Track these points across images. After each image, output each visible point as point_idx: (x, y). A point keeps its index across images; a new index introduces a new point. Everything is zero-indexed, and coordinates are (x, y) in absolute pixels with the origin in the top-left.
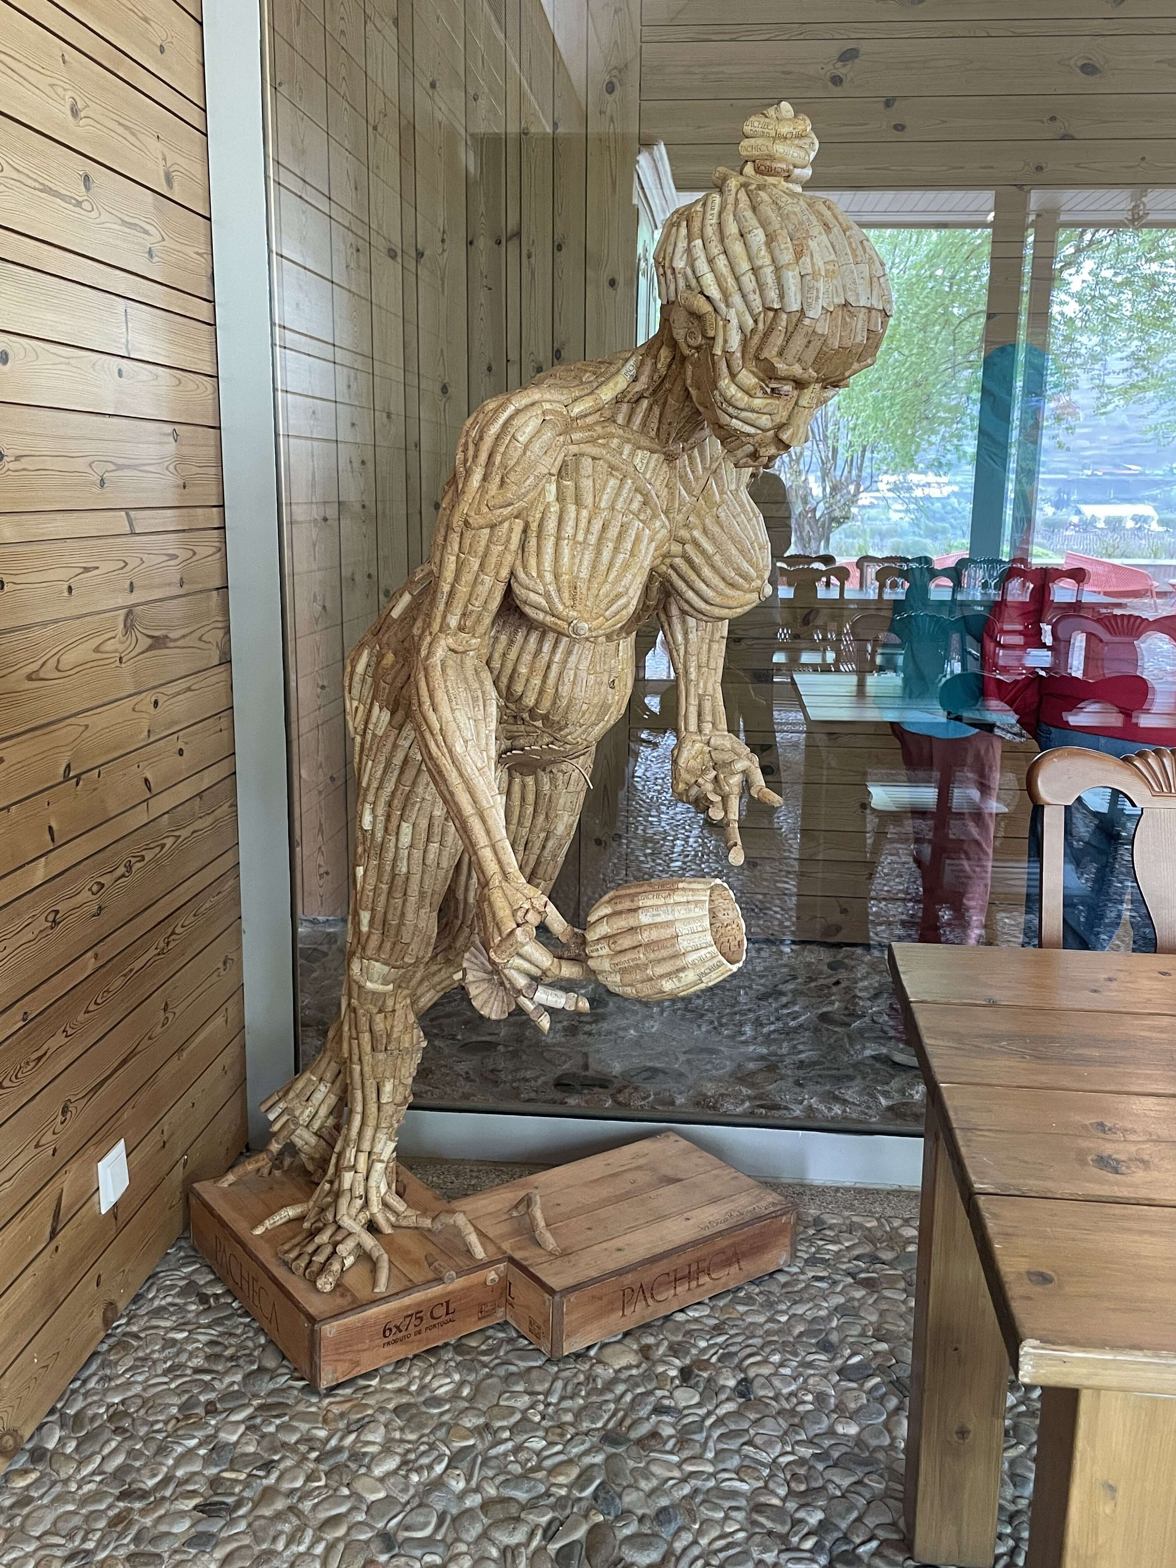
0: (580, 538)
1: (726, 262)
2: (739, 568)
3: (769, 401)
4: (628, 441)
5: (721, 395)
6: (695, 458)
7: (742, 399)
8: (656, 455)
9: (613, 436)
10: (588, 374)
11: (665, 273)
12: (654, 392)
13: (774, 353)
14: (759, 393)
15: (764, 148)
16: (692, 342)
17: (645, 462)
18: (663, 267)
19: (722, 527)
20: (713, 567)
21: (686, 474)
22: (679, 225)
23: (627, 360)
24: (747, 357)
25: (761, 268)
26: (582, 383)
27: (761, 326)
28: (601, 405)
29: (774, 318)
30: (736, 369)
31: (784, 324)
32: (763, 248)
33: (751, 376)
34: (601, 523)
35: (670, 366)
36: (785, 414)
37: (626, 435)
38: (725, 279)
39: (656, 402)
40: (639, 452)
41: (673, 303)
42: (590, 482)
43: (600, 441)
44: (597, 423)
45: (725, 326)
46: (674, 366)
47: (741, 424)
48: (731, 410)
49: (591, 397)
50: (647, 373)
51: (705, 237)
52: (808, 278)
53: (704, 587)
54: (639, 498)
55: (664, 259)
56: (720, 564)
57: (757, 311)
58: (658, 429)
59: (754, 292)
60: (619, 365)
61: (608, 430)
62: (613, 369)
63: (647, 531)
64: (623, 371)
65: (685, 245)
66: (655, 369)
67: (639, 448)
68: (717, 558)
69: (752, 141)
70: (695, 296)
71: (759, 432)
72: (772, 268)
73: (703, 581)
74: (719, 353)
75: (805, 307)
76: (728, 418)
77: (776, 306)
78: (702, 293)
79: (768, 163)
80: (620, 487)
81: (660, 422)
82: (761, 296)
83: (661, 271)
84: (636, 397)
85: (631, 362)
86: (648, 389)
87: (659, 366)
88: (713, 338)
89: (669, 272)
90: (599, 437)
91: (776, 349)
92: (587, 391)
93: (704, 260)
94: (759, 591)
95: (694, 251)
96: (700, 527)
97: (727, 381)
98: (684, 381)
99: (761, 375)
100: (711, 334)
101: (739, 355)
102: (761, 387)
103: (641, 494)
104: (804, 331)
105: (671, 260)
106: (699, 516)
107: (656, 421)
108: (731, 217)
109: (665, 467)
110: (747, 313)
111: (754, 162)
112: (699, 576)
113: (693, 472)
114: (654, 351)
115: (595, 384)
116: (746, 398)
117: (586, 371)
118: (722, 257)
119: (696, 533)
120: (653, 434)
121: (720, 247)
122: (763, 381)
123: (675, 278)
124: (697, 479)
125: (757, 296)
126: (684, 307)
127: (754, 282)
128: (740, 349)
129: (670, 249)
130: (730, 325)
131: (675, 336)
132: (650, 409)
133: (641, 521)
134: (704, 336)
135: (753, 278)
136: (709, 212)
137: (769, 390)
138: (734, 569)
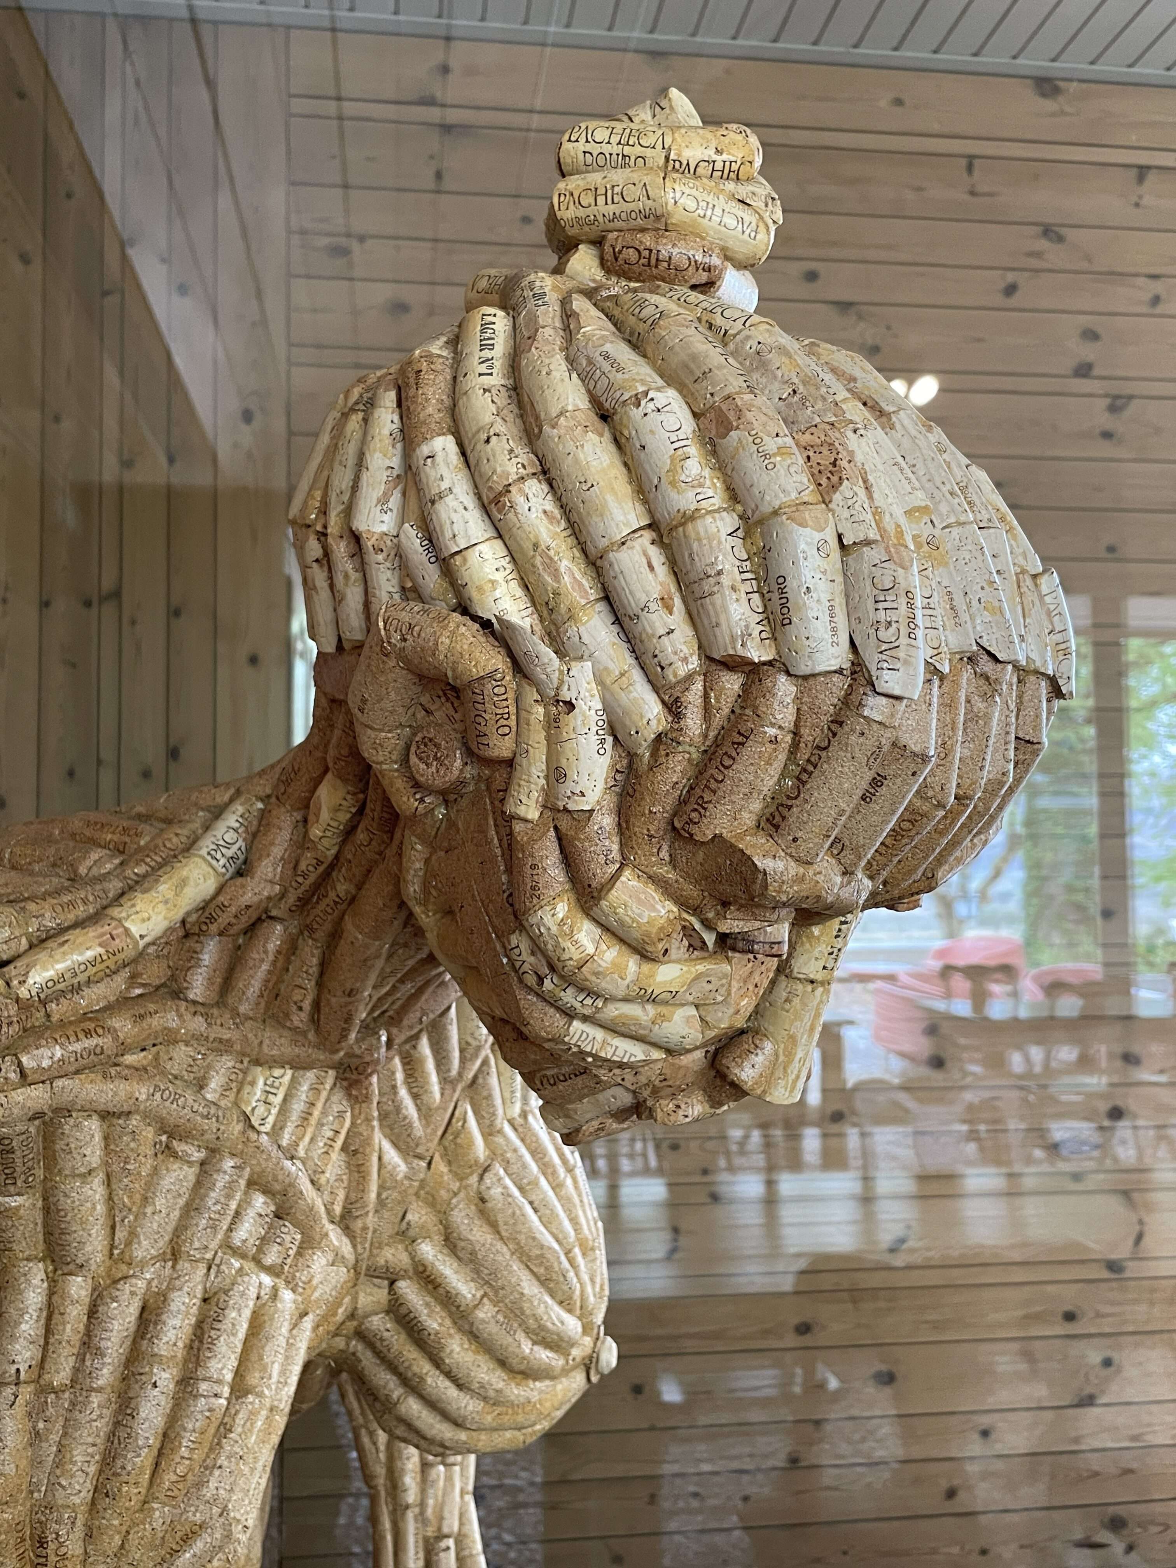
0: (61, 1375)
1: (549, 505)
2: (542, 1328)
3: (701, 968)
4: (223, 1047)
5: (537, 948)
6: (421, 1061)
7: (619, 968)
8: (311, 1075)
9: (171, 1038)
10: (95, 856)
11: (326, 559)
12: (304, 903)
13: (748, 819)
14: (678, 947)
15: (633, 192)
16: (425, 771)
17: (277, 1100)
18: (323, 535)
19: (494, 1226)
20: (473, 1335)
21: (398, 1109)
22: (369, 405)
23: (217, 813)
24: (639, 828)
25: (689, 518)
26: (74, 879)
27: (693, 722)
28: (129, 953)
29: (745, 696)
30: (601, 871)
31: (785, 715)
32: (693, 450)
33: (652, 893)
34: (133, 1310)
35: (349, 831)
36: (747, 1004)
37: (216, 1032)
38: (551, 566)
39: (308, 929)
40: (260, 1078)
41: (359, 647)
42: (96, 1190)
43: (130, 1059)
44: (122, 1003)
45: (553, 724)
46: (361, 836)
47: (599, 1034)
48: (569, 997)
49: (92, 932)
50: (277, 851)
51: (469, 427)
52: (872, 555)
53: (452, 1392)
54: (259, 1201)
55: (324, 511)
56: (493, 1328)
57: (682, 670)
58: (317, 1005)
59: (666, 604)
60: (197, 825)
61: (155, 1022)
62: (175, 838)
63: (287, 1295)
64: (206, 845)
65: (396, 461)
66: (302, 842)
67: (257, 1062)
68: (485, 1313)
69: (595, 178)
70: (441, 619)
71: (657, 1055)
72: (728, 522)
73: (448, 1375)
74: (533, 814)
75: (871, 658)
76: (559, 1021)
77: (757, 652)
78: (464, 609)
79: (647, 240)
80: (201, 1185)
81: (320, 985)
82: (692, 618)
83: (314, 548)
84: (244, 921)
85: (232, 819)
86: (282, 896)
87: (316, 832)
88: (510, 763)
89: (341, 549)
90: (124, 1048)
91: (756, 806)
92: (81, 911)
93: (470, 501)
94: (589, 1364)
95: (430, 472)
96: (435, 1229)
97: (562, 909)
98: (397, 881)
99: (691, 891)
100: (502, 747)
101: (606, 821)
102: (688, 931)
103: (266, 1192)
104: (870, 744)
105: (349, 511)
106: (432, 1202)
107: (310, 985)
108: (558, 365)
109: (339, 1103)
110: (637, 675)
111: (598, 242)
112: (437, 1363)
113: (415, 1097)
114: (298, 788)
115: (114, 886)
116: (633, 965)
117: (95, 843)
118: (536, 488)
119: (428, 1250)
120: (299, 1019)
121: (524, 455)
122: (696, 911)
123: (363, 568)
124: (425, 1112)
125: (677, 618)
126: (401, 655)
127: (662, 571)
128: (610, 801)
129: (342, 480)
130: (575, 720)
131: (367, 752)
132: (291, 949)
133: (270, 1270)
134: (471, 754)
135: (656, 555)
136: (474, 355)
137: (710, 939)
138: (527, 1332)
